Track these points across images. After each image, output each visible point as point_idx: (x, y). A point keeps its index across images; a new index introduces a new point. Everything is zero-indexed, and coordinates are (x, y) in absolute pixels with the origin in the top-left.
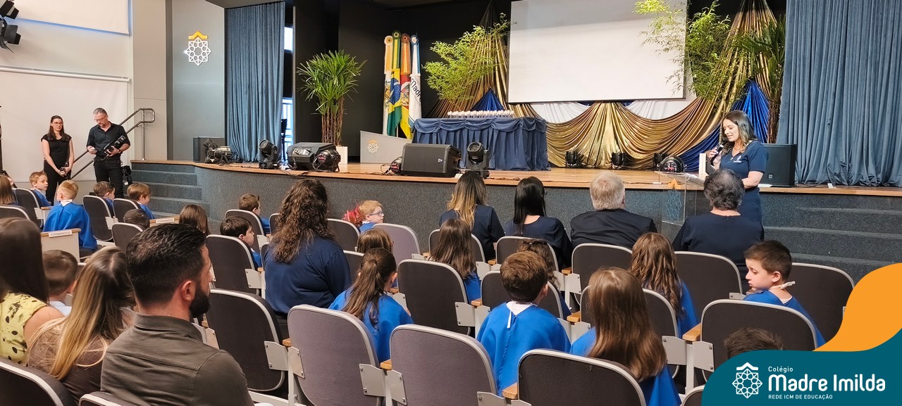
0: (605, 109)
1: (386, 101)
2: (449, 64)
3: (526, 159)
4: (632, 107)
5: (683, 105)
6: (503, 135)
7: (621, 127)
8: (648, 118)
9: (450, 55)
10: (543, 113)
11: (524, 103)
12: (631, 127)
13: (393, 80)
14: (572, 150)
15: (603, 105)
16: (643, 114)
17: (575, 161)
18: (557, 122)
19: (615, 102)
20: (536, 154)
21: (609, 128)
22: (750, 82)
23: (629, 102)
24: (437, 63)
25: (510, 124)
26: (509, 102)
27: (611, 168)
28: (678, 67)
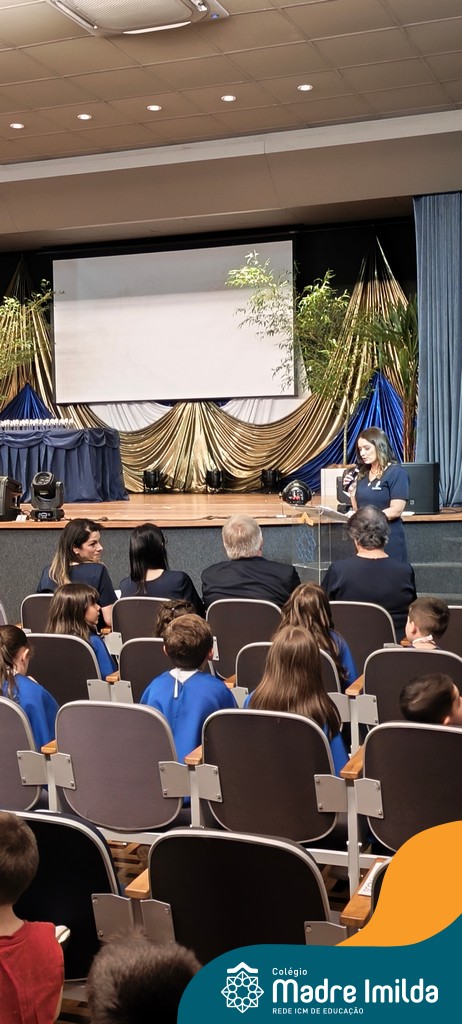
0: (193, 411)
3: (96, 486)
4: (228, 408)
6: (62, 454)
7: (217, 436)
8: (251, 422)
10: (110, 418)
11: (80, 404)
12: (230, 434)
14: (151, 467)
15: (190, 405)
16: (243, 418)
17: (157, 484)
18: (129, 430)
19: (206, 401)
20: (108, 478)
21: (199, 437)
22: (377, 376)
23: (224, 401)
25: (71, 439)
26: (57, 402)
27: (205, 492)
28: (286, 354)
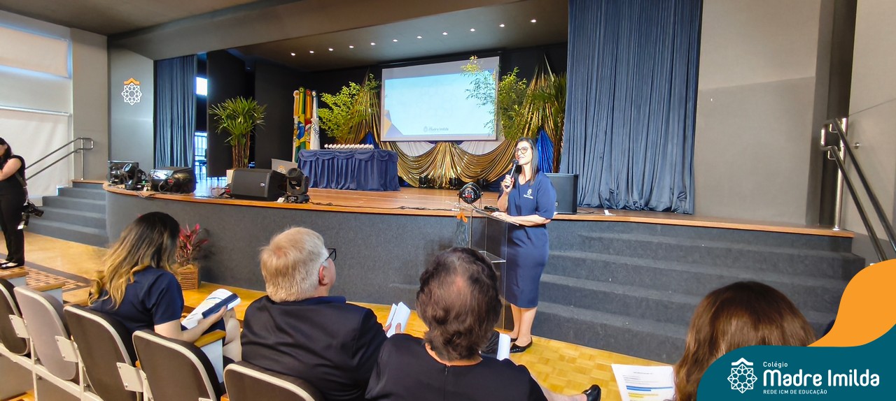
0: (445, 147)
1: (295, 137)
2: (333, 110)
3: (380, 182)
4: (463, 146)
5: (496, 145)
6: (363, 163)
7: (456, 159)
8: (474, 153)
9: (335, 104)
12: (462, 159)
13: (300, 123)
14: (423, 176)
15: (444, 143)
16: (470, 151)
17: (428, 184)
18: (413, 155)
19: (452, 141)
21: (448, 158)
22: (541, 129)
23: (461, 142)
24: (325, 110)
26: (381, 140)
27: (449, 189)
